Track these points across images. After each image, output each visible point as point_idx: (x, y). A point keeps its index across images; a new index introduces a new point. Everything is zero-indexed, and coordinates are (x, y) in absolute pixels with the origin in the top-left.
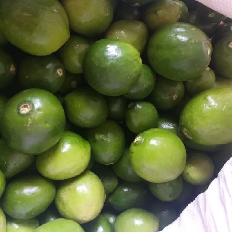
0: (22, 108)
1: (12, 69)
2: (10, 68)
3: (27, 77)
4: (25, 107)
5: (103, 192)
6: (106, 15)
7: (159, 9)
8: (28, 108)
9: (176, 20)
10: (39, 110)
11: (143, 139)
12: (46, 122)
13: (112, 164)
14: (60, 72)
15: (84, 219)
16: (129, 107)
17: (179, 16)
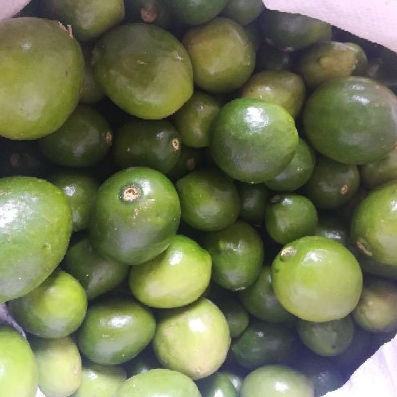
0: (126, 192)
1: (109, 137)
2: (105, 136)
3: (129, 150)
4: (129, 191)
7: (324, 56)
8: (134, 193)
9: (348, 73)
10: (149, 196)
11: (296, 251)
14: (175, 145)
16: (273, 202)
17: (354, 67)
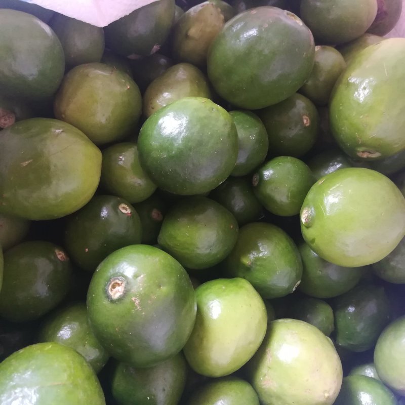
0: (111, 290)
1: (60, 255)
2: (56, 256)
4: (114, 287)
5: (321, 334)
6: (126, 89)
7: (189, 29)
8: (119, 285)
10: (136, 276)
11: (313, 209)
12: (159, 286)
13: (299, 282)
14: (125, 209)
15: (327, 395)
17: (222, 16)
